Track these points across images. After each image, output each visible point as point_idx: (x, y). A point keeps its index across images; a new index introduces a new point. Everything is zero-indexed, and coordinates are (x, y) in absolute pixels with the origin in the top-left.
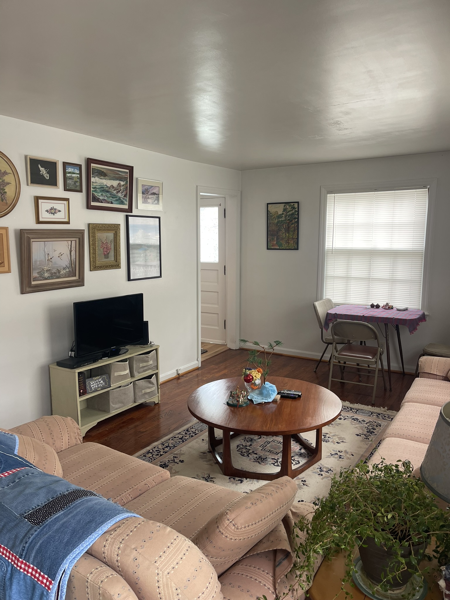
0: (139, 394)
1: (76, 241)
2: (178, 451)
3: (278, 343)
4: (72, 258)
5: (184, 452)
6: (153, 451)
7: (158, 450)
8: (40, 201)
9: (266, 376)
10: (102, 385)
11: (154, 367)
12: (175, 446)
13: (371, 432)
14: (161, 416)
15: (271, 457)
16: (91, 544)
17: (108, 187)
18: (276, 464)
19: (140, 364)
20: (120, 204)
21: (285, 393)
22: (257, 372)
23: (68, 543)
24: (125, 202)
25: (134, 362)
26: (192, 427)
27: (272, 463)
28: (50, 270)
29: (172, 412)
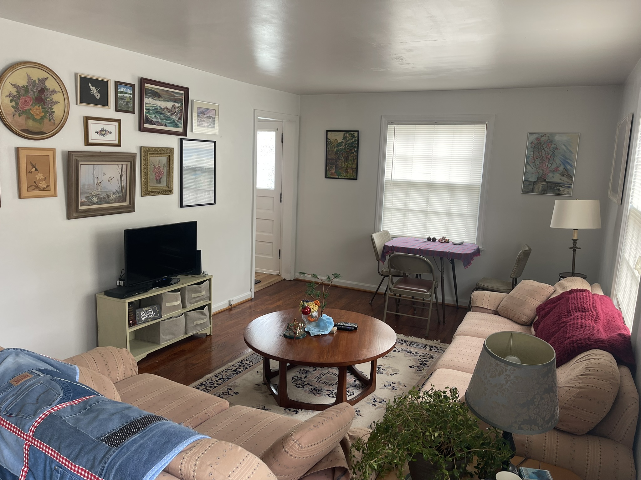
0: (190, 325)
1: (127, 165)
2: (232, 383)
3: (336, 276)
4: (123, 183)
5: (239, 384)
6: (206, 383)
7: (212, 383)
8: (90, 121)
9: (324, 309)
10: (152, 315)
11: (206, 297)
12: (229, 378)
13: (424, 364)
14: (214, 348)
15: (326, 388)
16: (169, 462)
17: (162, 109)
18: (331, 395)
19: (193, 295)
20: (174, 127)
21: (342, 325)
22: (315, 305)
23: (146, 462)
24: (180, 125)
25: (187, 293)
26: (246, 359)
27: (327, 395)
28: (98, 194)
29: (225, 344)
